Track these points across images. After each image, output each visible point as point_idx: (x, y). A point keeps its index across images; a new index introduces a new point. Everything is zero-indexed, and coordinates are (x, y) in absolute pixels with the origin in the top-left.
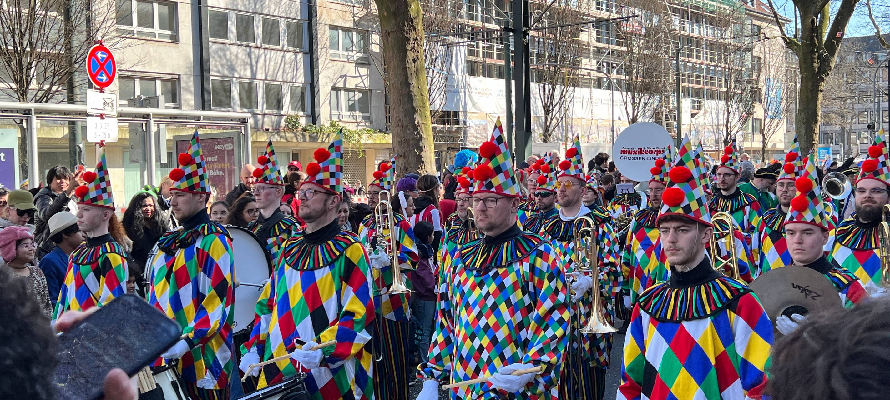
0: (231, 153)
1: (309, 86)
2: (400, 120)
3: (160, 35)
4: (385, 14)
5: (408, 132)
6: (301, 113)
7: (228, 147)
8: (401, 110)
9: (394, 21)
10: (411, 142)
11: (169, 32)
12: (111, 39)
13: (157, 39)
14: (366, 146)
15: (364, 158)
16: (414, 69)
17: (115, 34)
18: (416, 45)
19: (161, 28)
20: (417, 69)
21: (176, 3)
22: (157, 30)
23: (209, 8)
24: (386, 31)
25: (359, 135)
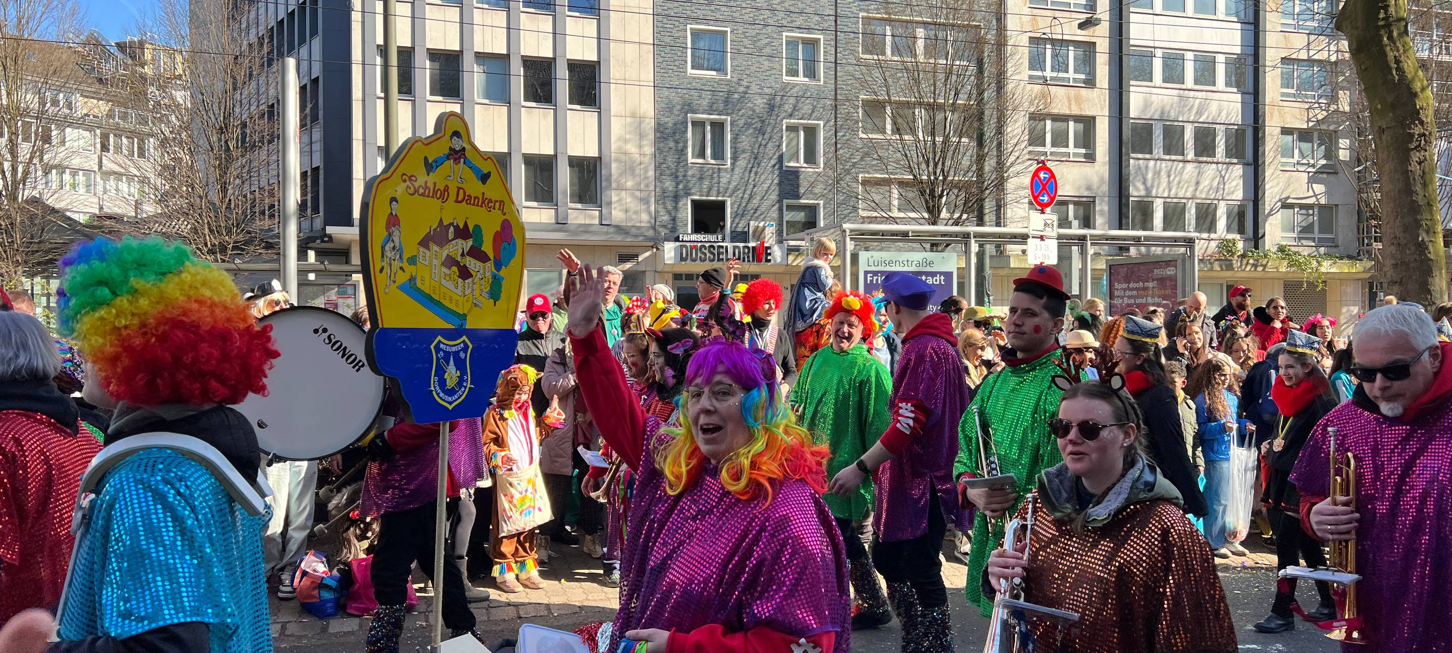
0: (1173, 279)
1: (1251, 204)
2: (1396, 237)
3: (1075, 155)
4: (1379, 107)
5: (1408, 252)
6: (1238, 237)
7: (1170, 271)
8: (1398, 224)
9: (1391, 115)
10: (1412, 265)
11: (1083, 151)
12: (1023, 162)
13: (1071, 159)
14: (1328, 276)
15: (1324, 291)
16: (1419, 172)
17: (1027, 157)
18: (1423, 142)
19: (1075, 147)
20: (1424, 172)
21: (1094, 118)
22: (1071, 149)
23: (1131, 121)
24: (1380, 127)
25: (1318, 262)
